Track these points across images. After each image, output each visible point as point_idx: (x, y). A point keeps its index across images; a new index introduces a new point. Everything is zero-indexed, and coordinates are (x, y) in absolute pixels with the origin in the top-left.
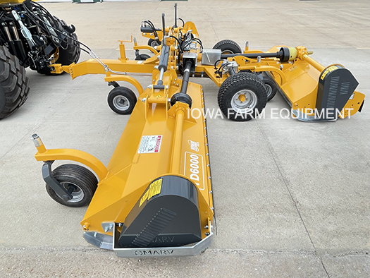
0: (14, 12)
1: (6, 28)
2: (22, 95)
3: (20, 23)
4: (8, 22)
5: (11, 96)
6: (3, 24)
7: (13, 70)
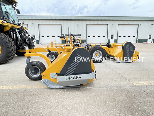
0: (16, 29)
1: (12, 34)
2: (13, 55)
3: (18, 33)
4: (13, 32)
5: (9, 54)
6: (12, 32)
7: (12, 45)
